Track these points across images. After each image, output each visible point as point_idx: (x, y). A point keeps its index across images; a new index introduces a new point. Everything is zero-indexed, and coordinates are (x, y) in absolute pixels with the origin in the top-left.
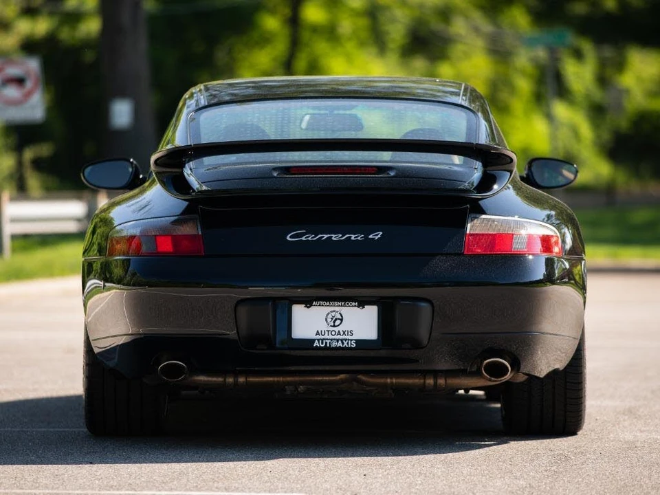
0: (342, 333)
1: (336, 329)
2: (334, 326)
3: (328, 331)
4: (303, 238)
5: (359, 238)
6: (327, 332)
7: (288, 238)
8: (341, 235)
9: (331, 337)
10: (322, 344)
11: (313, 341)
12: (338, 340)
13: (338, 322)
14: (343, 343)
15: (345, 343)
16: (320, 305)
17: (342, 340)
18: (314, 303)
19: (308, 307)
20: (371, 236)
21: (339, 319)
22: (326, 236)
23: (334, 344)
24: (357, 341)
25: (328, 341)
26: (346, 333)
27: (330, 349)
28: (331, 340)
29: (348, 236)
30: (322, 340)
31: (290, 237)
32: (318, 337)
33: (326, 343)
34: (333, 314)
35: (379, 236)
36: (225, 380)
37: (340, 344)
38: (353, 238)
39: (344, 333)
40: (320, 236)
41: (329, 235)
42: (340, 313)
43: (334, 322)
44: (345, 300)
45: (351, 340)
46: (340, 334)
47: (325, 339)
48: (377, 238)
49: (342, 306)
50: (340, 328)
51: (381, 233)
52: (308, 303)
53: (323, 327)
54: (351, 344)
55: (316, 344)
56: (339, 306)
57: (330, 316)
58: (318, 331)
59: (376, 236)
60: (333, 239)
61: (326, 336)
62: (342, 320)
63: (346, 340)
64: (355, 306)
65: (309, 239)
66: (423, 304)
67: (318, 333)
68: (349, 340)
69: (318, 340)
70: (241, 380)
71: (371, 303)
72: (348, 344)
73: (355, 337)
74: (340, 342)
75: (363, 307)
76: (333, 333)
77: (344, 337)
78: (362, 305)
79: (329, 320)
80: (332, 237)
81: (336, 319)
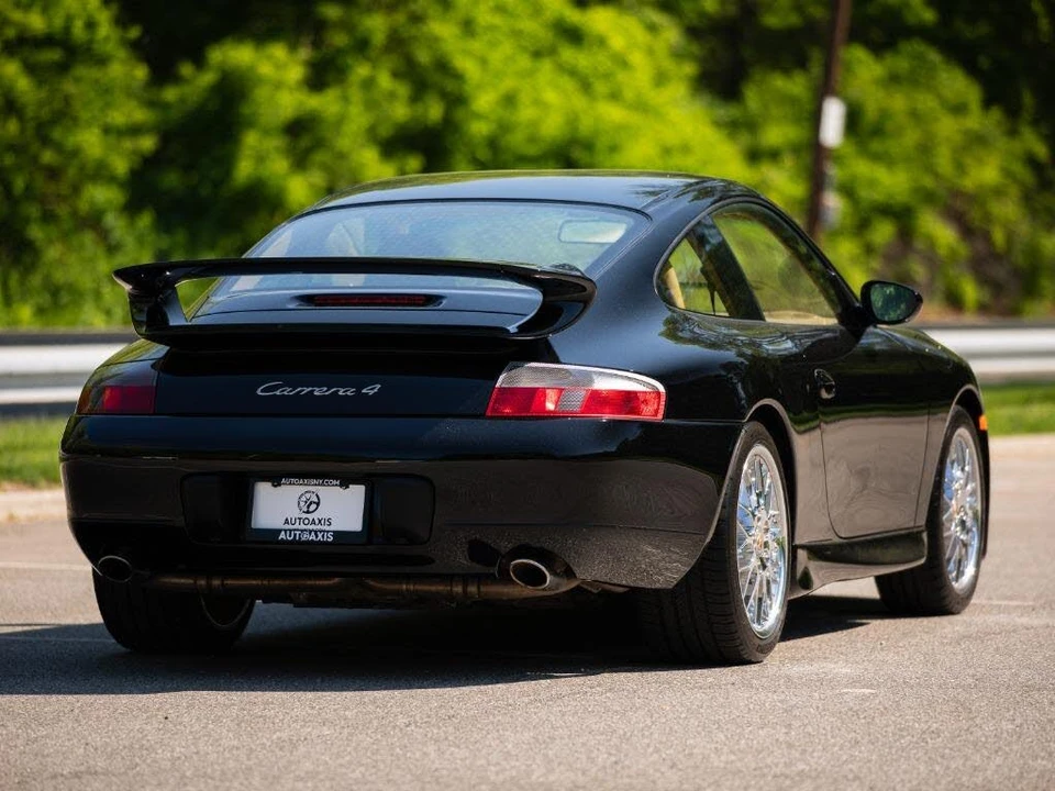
0: (317, 522)
1: (310, 516)
2: (308, 512)
3: (300, 519)
4: (278, 393)
5: (348, 393)
6: (298, 521)
7: (259, 392)
8: (325, 389)
9: (303, 527)
10: (290, 536)
11: (279, 531)
12: (310, 532)
13: (313, 507)
14: (317, 536)
15: (320, 535)
16: (290, 484)
17: (316, 532)
18: (284, 481)
19: (276, 486)
20: (364, 391)
21: (315, 503)
22: (308, 390)
23: (305, 536)
24: (337, 534)
25: (298, 533)
26: (322, 522)
27: (300, 542)
28: (302, 531)
29: (335, 389)
30: (290, 531)
31: (262, 391)
32: (287, 527)
33: (295, 535)
34: (308, 495)
35: (375, 390)
36: (195, 582)
37: (313, 537)
39: (320, 521)
40: (299, 389)
41: (310, 389)
42: (317, 496)
43: (308, 507)
44: (323, 476)
45: (328, 532)
46: (314, 523)
47: (296, 530)
48: (372, 392)
49: (319, 485)
50: (316, 515)
51: (379, 386)
52: (276, 480)
53: (295, 513)
54: (327, 537)
55: (282, 536)
56: (316, 485)
57: (303, 499)
58: (287, 519)
59: (373, 390)
60: (316, 393)
61: (296, 526)
62: (318, 504)
63: (321, 531)
64: (337, 485)
65: (285, 393)
67: (287, 522)
68: (325, 531)
69: (285, 531)
70: (216, 582)
71: (357, 482)
72: (323, 536)
73: (332, 528)
74: (313, 533)
75: (348, 487)
76: (306, 522)
77: (319, 527)
78: (345, 484)
79: (302, 504)
80: (313, 391)
81: (311, 503)
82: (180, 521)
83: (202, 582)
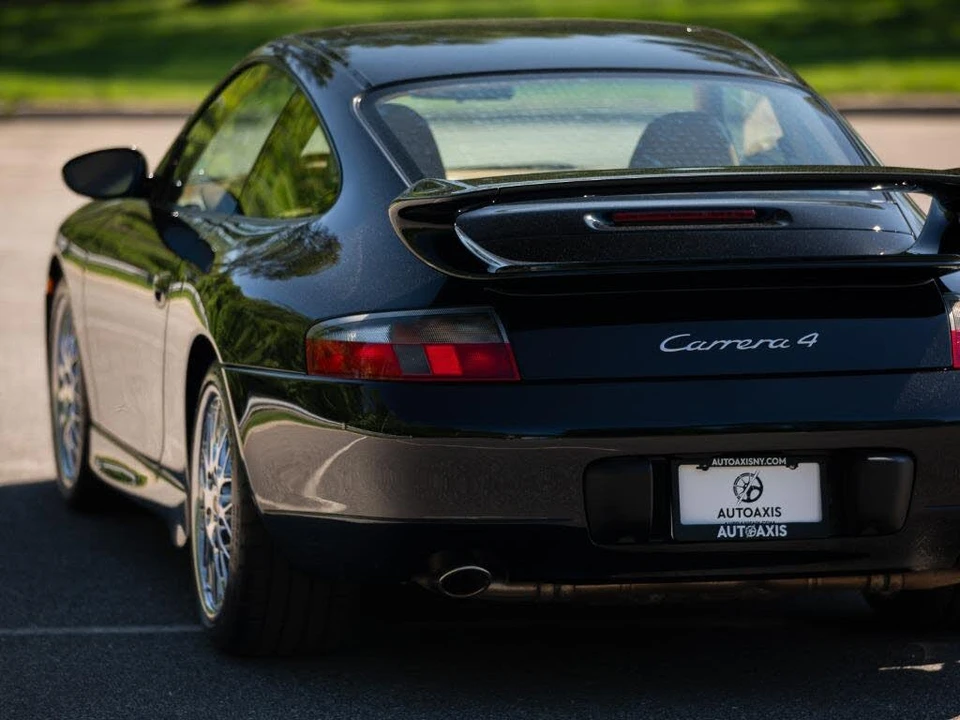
0: (762, 513)
1: (753, 506)
2: (749, 500)
3: (739, 509)
4: (689, 348)
5: (782, 345)
6: (736, 512)
7: (662, 347)
8: (750, 341)
9: (743, 519)
10: (732, 533)
11: (717, 527)
12: (757, 525)
13: (755, 493)
14: (766, 531)
15: (770, 530)
16: (724, 465)
17: (764, 525)
18: (714, 462)
19: (705, 469)
20: (800, 342)
21: (756, 488)
22: (727, 343)
23: (751, 531)
24: (790, 526)
25: (741, 528)
26: (770, 512)
27: (745, 540)
28: (747, 524)
29: (761, 341)
30: (732, 525)
31: (667, 346)
32: (722, 520)
33: (738, 530)
34: (746, 479)
35: (814, 341)
36: (539, 589)
37: (761, 532)
38: (771, 346)
39: (766, 512)
40: (716, 343)
41: (730, 342)
42: (757, 478)
43: (749, 493)
44: (765, 454)
45: (779, 524)
46: (759, 514)
47: (737, 524)
48: (811, 343)
49: (760, 465)
50: (759, 504)
51: (816, 335)
52: (704, 462)
53: (731, 502)
54: (780, 532)
55: (721, 533)
56: (756, 465)
57: (741, 483)
58: (722, 511)
59: (810, 340)
60: (739, 347)
61: (736, 519)
62: (761, 489)
63: (770, 524)
64: (783, 464)
65: (699, 348)
66: (902, 460)
67: (721, 514)
68: (774, 524)
69: (725, 526)
70: (567, 588)
71: (808, 459)
72: (774, 530)
73: (784, 519)
74: (761, 527)
75: (796, 466)
76: (748, 513)
77: (767, 519)
78: (793, 462)
79: (740, 490)
80: (737, 343)
81: (751, 489)
82: (579, 520)
83: (548, 589)
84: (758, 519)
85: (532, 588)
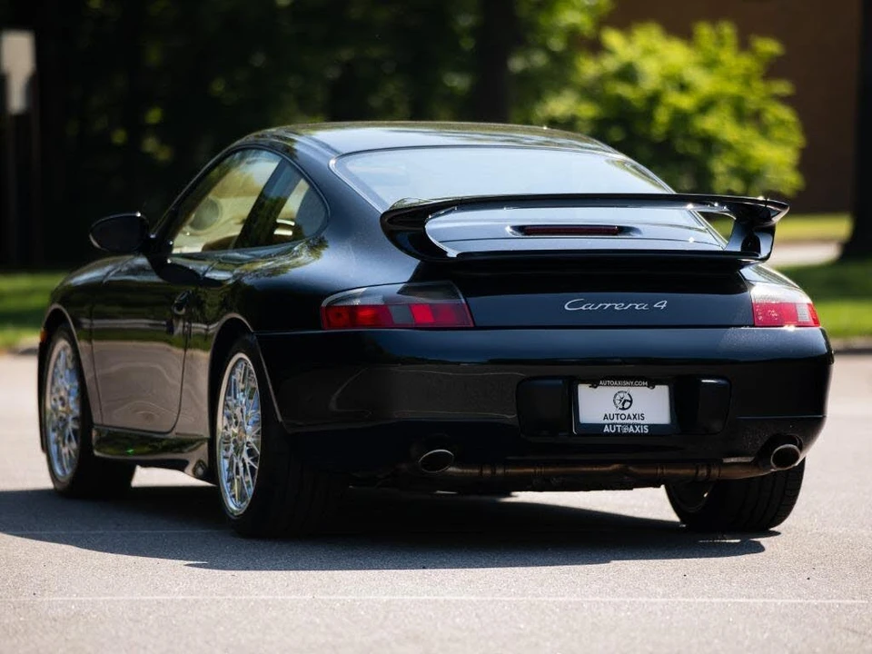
0: (632, 417)
1: (626, 412)
2: (623, 409)
3: (617, 414)
4: (583, 308)
5: (643, 308)
6: (616, 416)
7: (566, 307)
8: (623, 304)
9: (620, 421)
10: (613, 430)
11: (603, 426)
12: (629, 425)
13: (627, 404)
14: (635, 429)
15: (637, 429)
16: (607, 385)
17: (634, 425)
18: (601, 383)
19: (596, 387)
20: (655, 306)
21: (628, 401)
22: (608, 305)
23: (625, 429)
24: (651, 426)
25: (619, 426)
26: (637, 417)
27: (621, 435)
28: (622, 424)
29: (630, 305)
30: (613, 424)
31: (569, 306)
32: (606, 422)
33: (617, 428)
34: (622, 395)
35: (665, 305)
36: (481, 471)
37: (631, 429)
38: (637, 308)
39: (635, 417)
40: (600, 305)
41: (610, 305)
42: (629, 394)
43: (623, 404)
44: (634, 379)
45: (644, 425)
46: (630, 418)
47: (617, 424)
48: (662, 307)
49: (631, 386)
50: (630, 412)
51: (666, 302)
52: (595, 384)
53: (613, 410)
54: (644, 430)
55: (606, 429)
56: (628, 385)
57: (618, 397)
58: (606, 415)
59: (662, 305)
60: (616, 308)
61: (615, 421)
62: (631, 402)
63: (637, 425)
64: (645, 386)
65: (590, 308)
67: (606, 417)
68: (640, 425)
69: (608, 425)
70: (500, 471)
71: (661, 383)
72: (640, 429)
73: (646, 421)
74: (631, 427)
75: (654, 387)
76: (623, 417)
77: (635, 421)
78: (652, 384)
79: (617, 402)
80: (614, 306)
81: (625, 401)
83: (487, 472)
84: (629, 421)
85: (477, 471)
